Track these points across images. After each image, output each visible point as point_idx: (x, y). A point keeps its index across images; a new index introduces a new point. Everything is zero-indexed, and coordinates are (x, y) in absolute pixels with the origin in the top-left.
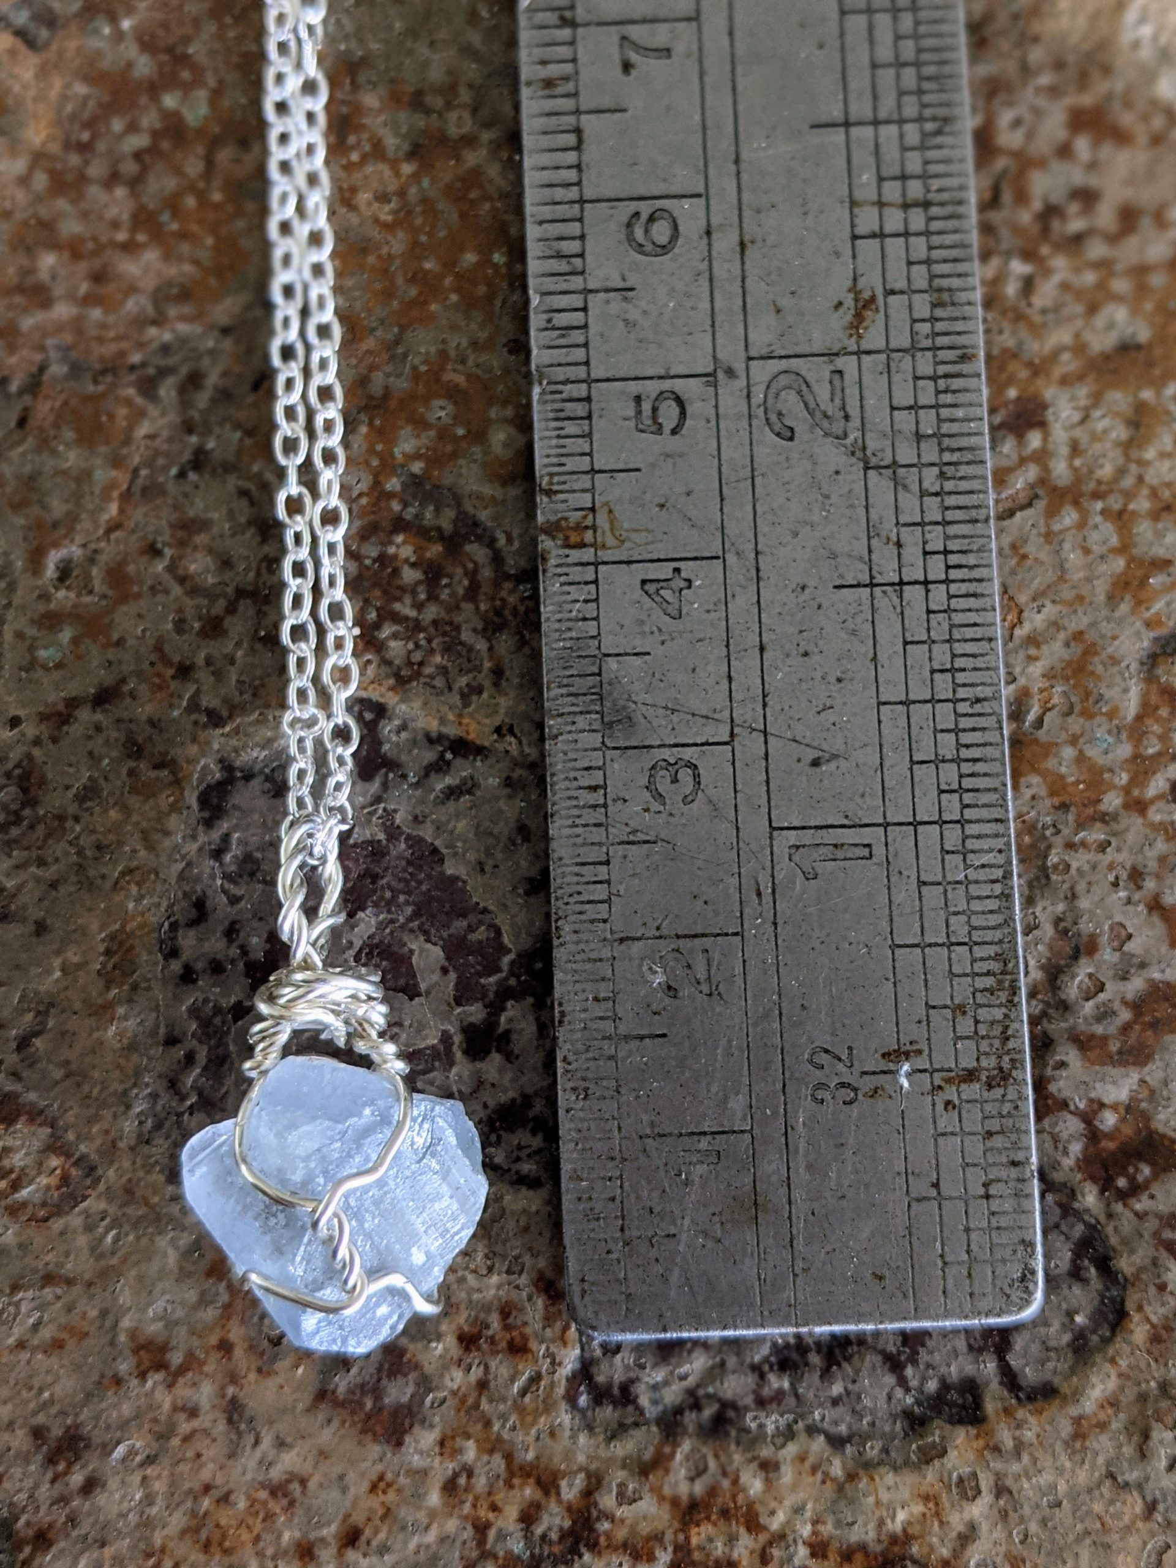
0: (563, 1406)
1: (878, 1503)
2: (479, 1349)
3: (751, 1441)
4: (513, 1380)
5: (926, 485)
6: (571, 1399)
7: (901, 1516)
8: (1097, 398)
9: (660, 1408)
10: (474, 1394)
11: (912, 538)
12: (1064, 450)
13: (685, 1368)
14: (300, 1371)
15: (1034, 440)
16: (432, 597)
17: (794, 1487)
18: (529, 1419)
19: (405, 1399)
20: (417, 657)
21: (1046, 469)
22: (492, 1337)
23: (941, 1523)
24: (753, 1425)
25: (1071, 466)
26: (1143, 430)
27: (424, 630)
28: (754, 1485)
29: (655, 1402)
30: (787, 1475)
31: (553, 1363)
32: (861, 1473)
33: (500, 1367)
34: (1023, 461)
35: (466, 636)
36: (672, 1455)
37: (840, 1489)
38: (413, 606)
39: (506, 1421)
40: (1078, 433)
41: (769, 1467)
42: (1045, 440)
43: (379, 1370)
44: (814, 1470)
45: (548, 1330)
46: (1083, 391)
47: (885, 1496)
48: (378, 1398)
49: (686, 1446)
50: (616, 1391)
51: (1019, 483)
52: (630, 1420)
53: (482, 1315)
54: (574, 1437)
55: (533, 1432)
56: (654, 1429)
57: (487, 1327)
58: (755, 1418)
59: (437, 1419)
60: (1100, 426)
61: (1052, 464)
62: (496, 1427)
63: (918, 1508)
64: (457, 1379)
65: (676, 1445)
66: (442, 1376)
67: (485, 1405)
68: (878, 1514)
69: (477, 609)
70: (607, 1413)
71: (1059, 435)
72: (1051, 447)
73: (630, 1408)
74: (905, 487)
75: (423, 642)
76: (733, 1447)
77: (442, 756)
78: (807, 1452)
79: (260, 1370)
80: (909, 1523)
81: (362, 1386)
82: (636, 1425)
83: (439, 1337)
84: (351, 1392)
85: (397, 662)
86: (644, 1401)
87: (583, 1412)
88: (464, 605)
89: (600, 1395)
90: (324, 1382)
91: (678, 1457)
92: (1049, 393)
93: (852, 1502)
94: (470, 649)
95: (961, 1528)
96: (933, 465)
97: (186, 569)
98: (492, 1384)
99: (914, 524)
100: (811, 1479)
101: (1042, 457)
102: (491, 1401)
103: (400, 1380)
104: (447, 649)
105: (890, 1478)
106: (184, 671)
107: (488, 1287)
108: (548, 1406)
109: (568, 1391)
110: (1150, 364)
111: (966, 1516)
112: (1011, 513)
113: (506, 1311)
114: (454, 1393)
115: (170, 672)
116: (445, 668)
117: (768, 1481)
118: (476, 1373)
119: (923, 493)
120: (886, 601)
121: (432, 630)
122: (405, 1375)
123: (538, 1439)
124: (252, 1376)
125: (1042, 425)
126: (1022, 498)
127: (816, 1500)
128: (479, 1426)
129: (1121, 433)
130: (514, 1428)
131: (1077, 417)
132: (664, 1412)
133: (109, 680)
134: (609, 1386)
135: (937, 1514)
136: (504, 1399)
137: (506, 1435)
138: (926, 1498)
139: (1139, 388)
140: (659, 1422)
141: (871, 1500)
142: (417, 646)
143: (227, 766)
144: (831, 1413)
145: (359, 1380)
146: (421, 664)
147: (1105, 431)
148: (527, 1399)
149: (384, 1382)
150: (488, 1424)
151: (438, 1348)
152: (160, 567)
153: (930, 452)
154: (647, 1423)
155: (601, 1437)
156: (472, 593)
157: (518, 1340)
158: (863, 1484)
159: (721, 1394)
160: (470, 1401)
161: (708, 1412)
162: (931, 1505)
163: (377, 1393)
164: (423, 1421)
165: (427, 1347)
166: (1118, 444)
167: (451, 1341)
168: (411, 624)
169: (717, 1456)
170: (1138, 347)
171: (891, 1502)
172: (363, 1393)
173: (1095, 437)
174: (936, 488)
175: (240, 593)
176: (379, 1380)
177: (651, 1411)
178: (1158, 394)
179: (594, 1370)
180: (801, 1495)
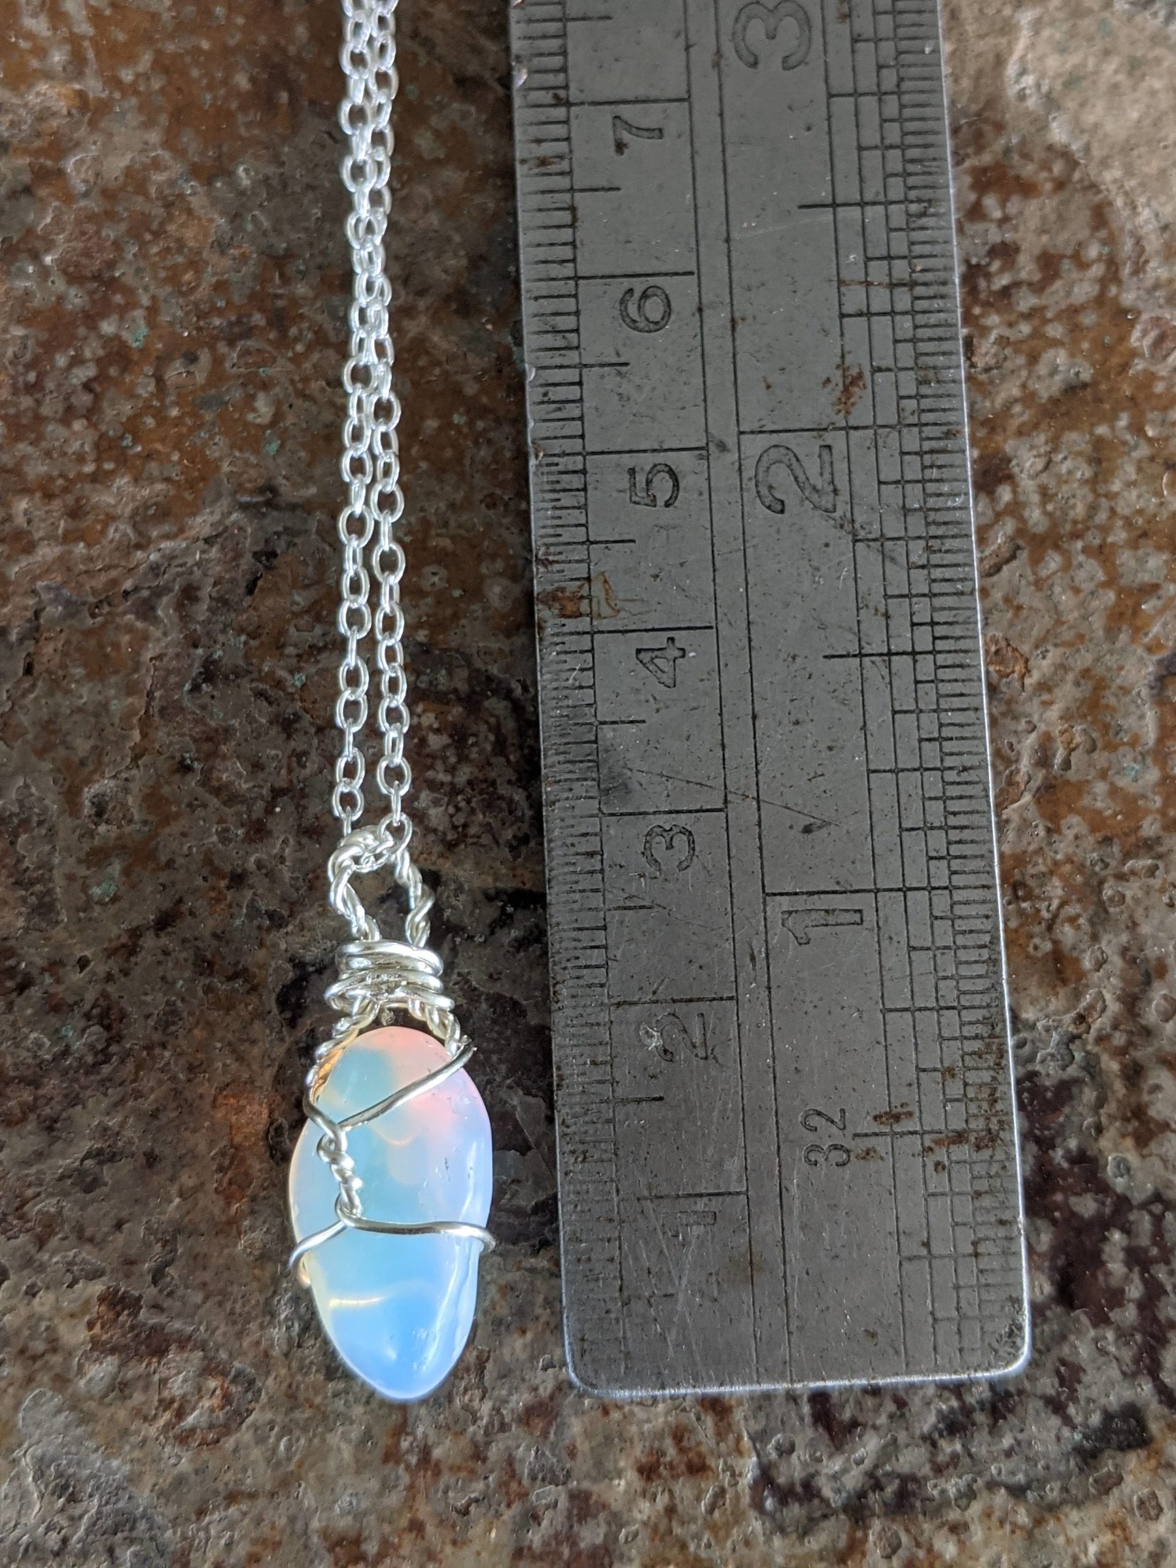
0: (752, 1514)
1: (1069, 1541)
2: (660, 1476)
3: (936, 1509)
4: (698, 1499)
5: (914, 558)
6: (758, 1505)
7: (1093, 1549)
8: (1055, 443)
9: (844, 1495)
10: (665, 1521)
11: (900, 610)
12: (1035, 498)
13: (861, 1452)
14: (493, 1535)
15: (1005, 494)
16: (463, 758)
17: (986, 1543)
18: (722, 1533)
19: (599, 1540)
20: (460, 820)
21: (1022, 520)
22: (671, 1463)
23: (1132, 1546)
24: (935, 1493)
25: (1045, 513)
26: (1104, 465)
27: (461, 792)
28: (949, 1549)
29: (838, 1491)
30: (977, 1533)
31: (733, 1475)
32: (1047, 1515)
33: (683, 1489)
34: (998, 516)
35: (503, 790)
36: (866, 1536)
37: (1030, 1535)
38: (446, 771)
39: (700, 1539)
40: (1044, 478)
41: (957, 1529)
42: (1014, 492)
43: (569, 1517)
44: (1002, 1523)
45: (722, 1445)
46: (1041, 439)
47: (1074, 1533)
48: (574, 1544)
49: (877, 1525)
50: (799, 1489)
51: (1000, 538)
52: (818, 1514)
53: (656, 1444)
54: (768, 1540)
55: (729, 1544)
56: (843, 1517)
57: (664, 1454)
58: (935, 1486)
59: (634, 1552)
60: (1064, 468)
61: (1026, 514)
62: (692, 1548)
63: (1107, 1538)
64: (644, 1510)
65: (866, 1528)
66: (630, 1510)
67: (678, 1530)
68: (1070, 1551)
69: (508, 761)
70: (795, 1511)
71: (1027, 484)
72: (1022, 498)
73: (816, 1501)
74: (893, 559)
75: (462, 804)
76: (921, 1517)
77: (503, 909)
78: (991, 1507)
79: (454, 1543)
80: (1102, 1553)
81: (556, 1536)
82: (825, 1517)
83: (619, 1474)
84: (546, 1544)
85: (441, 828)
86: (827, 1492)
87: (772, 1516)
88: (493, 760)
89: (785, 1496)
90: (517, 1541)
91: (871, 1538)
92: (1009, 446)
93: (1045, 1544)
94: (511, 801)
95: (1151, 1548)
96: (919, 538)
97: (219, 779)
98: (680, 1508)
99: (902, 596)
100: (1000, 1533)
101: (1015, 509)
102: (683, 1523)
103: (591, 1522)
104: (488, 806)
105: (1074, 1515)
106: (238, 879)
107: (656, 1416)
108: (738, 1518)
109: (753, 1499)
110: (1099, 400)
111: (1154, 1535)
112: (997, 569)
113: (679, 1435)
114: (645, 1524)
115: (223, 883)
116: (489, 824)
117: (961, 1544)
118: (662, 1500)
119: (910, 566)
120: (875, 670)
121: (468, 790)
122: (595, 1517)
123: (734, 1550)
124: (449, 1549)
125: (1010, 478)
126: (1005, 552)
127: (1010, 1551)
128: (676, 1550)
129: (1085, 471)
130: (709, 1546)
131: (1040, 464)
132: (849, 1498)
133: (167, 905)
134: (792, 1485)
135: (1126, 1539)
136: (694, 1519)
137: (703, 1554)
138: (1112, 1526)
139: (1093, 425)
140: (846, 1509)
141: (1061, 1540)
142: (458, 809)
143: (298, 964)
144: (1005, 1466)
145: (552, 1532)
146: (465, 826)
147: (1070, 472)
148: (717, 1514)
149: (576, 1528)
150: (684, 1546)
151: (621, 1484)
152: (192, 781)
153: (916, 526)
154: (835, 1512)
155: (794, 1536)
156: (500, 746)
157: (696, 1460)
158: (1051, 1525)
159: (899, 1470)
160: (662, 1528)
161: (890, 1489)
162: (1119, 1532)
163: (571, 1539)
164: (621, 1557)
165: (610, 1486)
166: (1084, 482)
167: (631, 1475)
168: (447, 789)
169: (907, 1531)
170: (1085, 386)
171: (1080, 1537)
172: (559, 1543)
173: (1062, 480)
174: (924, 561)
175: (277, 793)
176: (572, 1527)
177: (836, 1500)
178: (1112, 428)
179: (774, 1473)
180: (994, 1550)
